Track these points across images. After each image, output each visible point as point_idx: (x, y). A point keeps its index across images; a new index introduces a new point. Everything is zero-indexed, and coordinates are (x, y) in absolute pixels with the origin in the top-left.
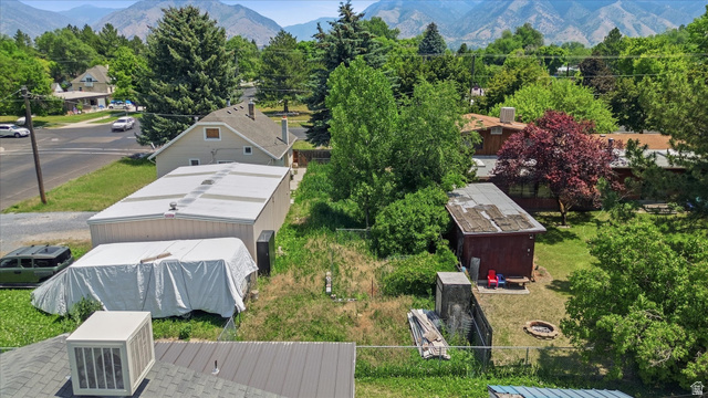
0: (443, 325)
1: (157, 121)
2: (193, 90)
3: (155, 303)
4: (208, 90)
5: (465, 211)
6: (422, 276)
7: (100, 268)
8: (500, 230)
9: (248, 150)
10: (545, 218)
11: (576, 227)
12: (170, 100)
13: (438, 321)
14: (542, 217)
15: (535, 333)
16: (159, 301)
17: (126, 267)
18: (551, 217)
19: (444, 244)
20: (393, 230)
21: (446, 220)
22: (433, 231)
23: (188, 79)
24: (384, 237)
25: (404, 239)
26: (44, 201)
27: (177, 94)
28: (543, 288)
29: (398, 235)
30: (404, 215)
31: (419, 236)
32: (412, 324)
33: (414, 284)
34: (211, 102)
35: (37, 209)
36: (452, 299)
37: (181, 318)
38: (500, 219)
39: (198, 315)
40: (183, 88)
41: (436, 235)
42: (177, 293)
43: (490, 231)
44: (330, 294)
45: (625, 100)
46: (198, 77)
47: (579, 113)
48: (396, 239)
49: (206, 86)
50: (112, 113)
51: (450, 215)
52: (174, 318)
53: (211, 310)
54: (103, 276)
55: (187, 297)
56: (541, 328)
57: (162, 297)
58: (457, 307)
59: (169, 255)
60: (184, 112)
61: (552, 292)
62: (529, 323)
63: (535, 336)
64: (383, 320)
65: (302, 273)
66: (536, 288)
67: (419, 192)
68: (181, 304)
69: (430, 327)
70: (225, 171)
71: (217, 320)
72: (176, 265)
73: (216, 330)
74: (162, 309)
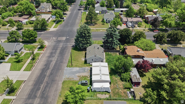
5: (133, 76)
11: (146, 73)
17: (99, 88)
19: (130, 81)
20: (124, 78)
26: (72, 65)
30: (125, 76)
31: (127, 79)
32: (128, 94)
33: (127, 88)
35: (72, 67)
36: (132, 92)
38: (137, 79)
43: (136, 82)
44: (118, 88)
50: (54, 22)
52: (103, 92)
61: (142, 87)
62: (139, 93)
64: (124, 93)
65: (114, 84)
66: (140, 87)
67: (127, 73)
68: (104, 91)
69: (130, 95)
70: (100, 66)
71: (108, 92)
72: (104, 88)
73: (108, 93)
74: (102, 91)
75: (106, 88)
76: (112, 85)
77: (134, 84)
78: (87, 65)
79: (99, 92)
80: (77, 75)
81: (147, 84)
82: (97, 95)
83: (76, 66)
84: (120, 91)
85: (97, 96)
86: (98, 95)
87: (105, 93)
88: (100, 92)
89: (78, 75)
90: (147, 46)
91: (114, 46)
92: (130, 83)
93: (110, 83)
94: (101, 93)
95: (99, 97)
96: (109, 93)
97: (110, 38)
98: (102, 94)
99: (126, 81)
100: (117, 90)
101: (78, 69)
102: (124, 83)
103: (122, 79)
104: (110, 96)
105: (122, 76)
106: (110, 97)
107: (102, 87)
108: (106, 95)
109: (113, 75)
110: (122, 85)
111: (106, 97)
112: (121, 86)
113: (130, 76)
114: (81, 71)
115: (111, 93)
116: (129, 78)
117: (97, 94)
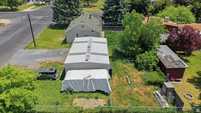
0: (166, 98)
1: (59, 16)
2: (70, 7)
3: (88, 89)
4: (74, 7)
5: (163, 58)
6: (156, 81)
7: (73, 80)
8: (177, 67)
9: (93, 31)
10: (178, 53)
11: (188, 57)
12: (64, 10)
13: (164, 96)
14: (177, 53)
15: (188, 98)
16: (88, 88)
17: (80, 80)
18: (180, 53)
19: (158, 69)
20: (143, 63)
21: (158, 61)
22: (154, 64)
23: (68, 3)
24: (140, 64)
25: (146, 66)
26: (35, 45)
27: (65, 8)
28: (185, 81)
29: (145, 65)
30: (146, 59)
31: (151, 65)
32: (156, 96)
33: (154, 83)
34: (75, 10)
35: (34, 48)
36: (169, 91)
37: (94, 92)
38: (175, 62)
39: (98, 91)
40: (67, 6)
41: (155, 65)
42: (93, 86)
43: (174, 67)
44: (130, 84)
45: (196, 9)
46: (71, 3)
47: (186, 17)
48: (144, 65)
49: (74, 6)
50: (35, 4)
51: (159, 59)
52: (92, 92)
53: (102, 90)
54: (74, 82)
55: (95, 87)
56: (188, 96)
57: (89, 87)
58: (170, 93)
59: (90, 76)
60: (67, 14)
61: (188, 83)
62: (185, 94)
63: (188, 99)
64: (148, 94)
65: (120, 76)
66: (183, 81)
67: (150, 52)
68: (94, 89)
69: (162, 98)
70: (91, 41)
71: (103, 93)
72: (94, 80)
73: (104, 96)
74: (89, 90)
75: (98, 80)
76: (115, 77)
77: (168, 74)
78: (66, 46)
79: (80, 92)
80: (39, 60)
81: (197, 76)
82: (72, 101)
83: (44, 47)
84: (135, 89)
85: (74, 103)
86: (76, 101)
87: (96, 94)
88: (82, 94)
89: (41, 61)
90: (180, 14)
91: (120, 19)
92: (158, 71)
93: (110, 72)
94: (86, 95)
95: (78, 105)
96: (107, 94)
97: (113, 5)
98: (87, 98)
99: (147, 68)
100: (127, 88)
101: (45, 51)
102: (143, 73)
103: (137, 66)
104: (109, 102)
105: (138, 59)
106: (110, 105)
107: (89, 79)
108: (99, 99)
109: (118, 59)
110: (139, 77)
111: (97, 106)
112: (138, 80)
113: (157, 57)
114: (51, 54)
115: (111, 95)
116: (156, 61)
117: (75, 97)
